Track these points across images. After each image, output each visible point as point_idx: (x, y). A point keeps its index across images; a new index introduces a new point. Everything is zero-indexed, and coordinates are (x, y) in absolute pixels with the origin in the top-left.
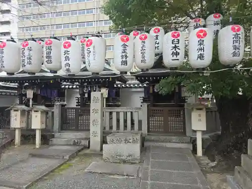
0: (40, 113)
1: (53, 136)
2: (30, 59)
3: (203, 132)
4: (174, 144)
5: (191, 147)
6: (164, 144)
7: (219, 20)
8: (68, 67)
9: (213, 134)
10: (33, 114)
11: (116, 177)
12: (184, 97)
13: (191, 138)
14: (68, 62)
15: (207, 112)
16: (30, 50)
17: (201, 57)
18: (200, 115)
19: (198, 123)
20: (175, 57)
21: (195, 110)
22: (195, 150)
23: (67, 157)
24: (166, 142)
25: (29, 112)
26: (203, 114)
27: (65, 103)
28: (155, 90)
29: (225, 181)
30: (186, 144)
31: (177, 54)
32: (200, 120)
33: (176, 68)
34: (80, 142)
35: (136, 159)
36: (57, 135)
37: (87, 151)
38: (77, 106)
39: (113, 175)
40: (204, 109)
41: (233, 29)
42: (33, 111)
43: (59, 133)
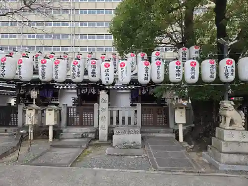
0: (53, 111)
1: (61, 131)
2: (79, 73)
3: (184, 125)
4: (162, 134)
5: (174, 135)
6: (155, 134)
7: (198, 50)
8: (107, 80)
9: (188, 126)
10: (47, 113)
11: (129, 157)
12: (165, 98)
13: (174, 129)
14: (107, 77)
15: (186, 110)
16: (79, 67)
17: (193, 77)
18: (181, 113)
19: (180, 118)
20: (178, 77)
21: (178, 109)
22: (177, 138)
23: (84, 146)
24: (156, 133)
25: (43, 112)
26: (184, 111)
27: (58, 102)
28: (143, 93)
29: (201, 156)
30: (171, 134)
31: (179, 75)
32: (181, 116)
33: (177, 83)
34: (88, 135)
35: (139, 145)
36: (65, 130)
37: (97, 142)
38: (73, 105)
39: (126, 155)
40: (184, 108)
41: (210, 62)
42: (47, 110)
43: (66, 128)
